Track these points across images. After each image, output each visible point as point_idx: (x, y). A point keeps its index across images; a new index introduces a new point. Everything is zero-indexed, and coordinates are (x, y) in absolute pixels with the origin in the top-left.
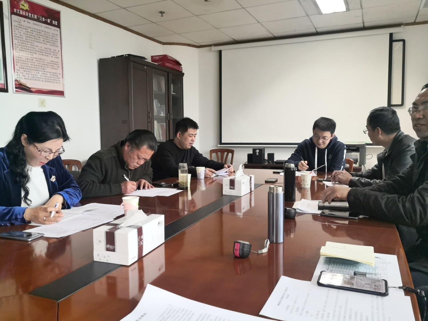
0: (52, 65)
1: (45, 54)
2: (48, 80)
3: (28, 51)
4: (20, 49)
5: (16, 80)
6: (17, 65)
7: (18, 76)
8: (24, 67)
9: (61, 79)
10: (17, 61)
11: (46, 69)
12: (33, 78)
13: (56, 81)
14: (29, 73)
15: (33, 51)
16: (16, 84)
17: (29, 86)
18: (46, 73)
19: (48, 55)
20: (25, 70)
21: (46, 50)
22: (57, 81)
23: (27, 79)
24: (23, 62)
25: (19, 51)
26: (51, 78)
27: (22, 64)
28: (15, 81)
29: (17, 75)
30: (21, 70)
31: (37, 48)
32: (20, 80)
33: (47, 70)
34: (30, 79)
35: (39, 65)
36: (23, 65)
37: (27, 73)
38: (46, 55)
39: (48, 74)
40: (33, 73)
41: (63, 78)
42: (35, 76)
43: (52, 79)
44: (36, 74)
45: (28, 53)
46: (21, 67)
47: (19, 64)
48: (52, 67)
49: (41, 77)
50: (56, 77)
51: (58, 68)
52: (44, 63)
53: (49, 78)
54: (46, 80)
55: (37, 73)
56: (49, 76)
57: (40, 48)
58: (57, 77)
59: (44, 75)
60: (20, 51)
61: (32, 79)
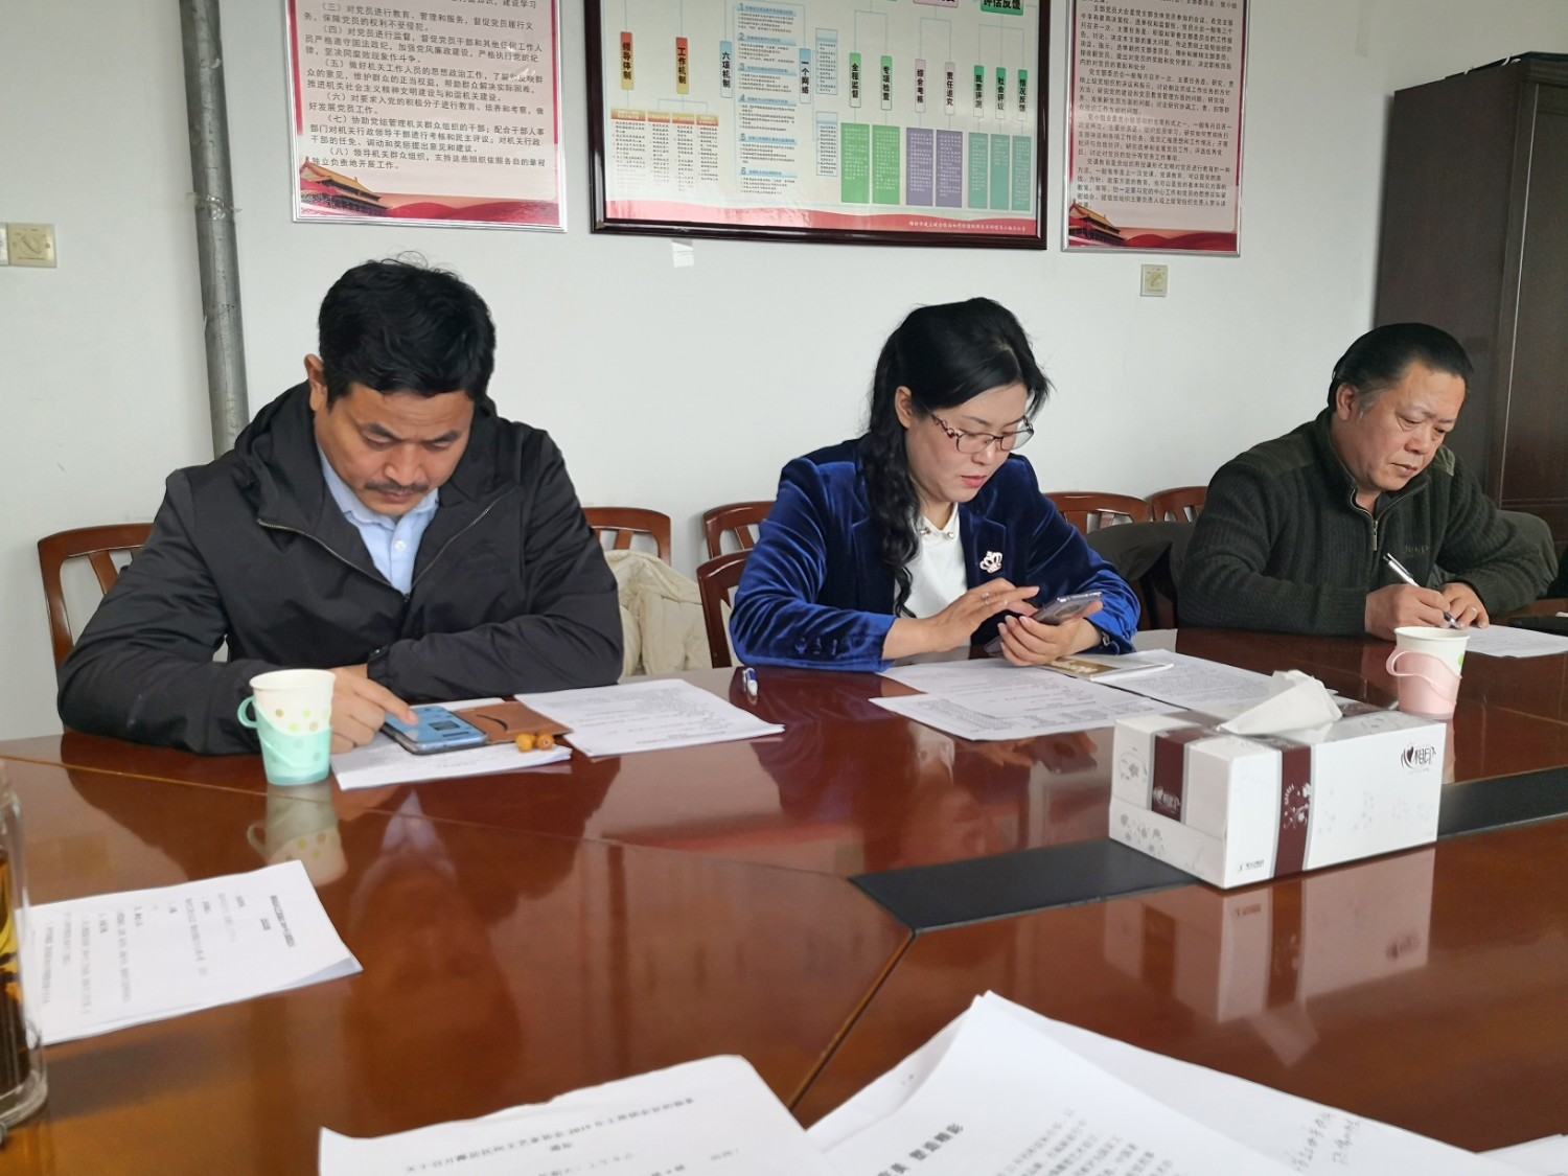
0: (1201, 138)
1: (1179, 102)
2: (1182, 197)
3: (1121, 97)
4: (1097, 95)
5: (1074, 207)
6: (1080, 152)
7: (1083, 192)
8: (1104, 158)
9: (1230, 191)
10: (1084, 139)
11: (1178, 154)
12: (1131, 195)
13: (1209, 199)
14: (1118, 176)
15: (1138, 98)
16: (1072, 221)
17: (1114, 222)
18: (1176, 171)
19: (1191, 103)
20: (1107, 167)
21: (1186, 85)
22: (1215, 199)
23: (1110, 198)
24: (1102, 140)
25: (1092, 104)
26: (1194, 189)
27: (1096, 149)
28: (1070, 210)
29: (1080, 187)
30: (1093, 167)
31: (1154, 83)
32: (1086, 204)
33: (1183, 158)
34: (1121, 199)
35: (1154, 144)
36: (1102, 149)
37: (1113, 176)
38: (1185, 103)
39: (1185, 173)
40: (1131, 177)
41: (1237, 184)
42: (1136, 186)
43: (1199, 190)
44: (1142, 178)
45: (1121, 106)
46: (1093, 158)
47: (1086, 149)
48: (1201, 146)
49: (1160, 188)
50: (1210, 182)
51: (1222, 147)
52: (1172, 136)
53: (1188, 189)
54: (1176, 197)
55: (1145, 173)
56: (1188, 180)
57: (1164, 82)
58: (1215, 182)
59: (1171, 179)
60: (1097, 104)
61: (1127, 198)
